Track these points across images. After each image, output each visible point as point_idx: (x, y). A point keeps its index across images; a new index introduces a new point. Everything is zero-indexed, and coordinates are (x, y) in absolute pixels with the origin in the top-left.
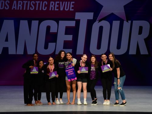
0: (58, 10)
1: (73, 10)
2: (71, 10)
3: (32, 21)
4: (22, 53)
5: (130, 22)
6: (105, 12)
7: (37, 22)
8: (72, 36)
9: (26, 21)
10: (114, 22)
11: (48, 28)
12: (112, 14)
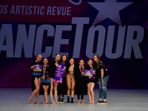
0: (55, 14)
1: (69, 15)
2: (68, 14)
3: (30, 25)
4: (20, 57)
5: (125, 27)
6: (100, 17)
7: (35, 26)
8: (68, 40)
9: (24, 25)
10: (109, 27)
11: (46, 32)
12: (108, 19)
